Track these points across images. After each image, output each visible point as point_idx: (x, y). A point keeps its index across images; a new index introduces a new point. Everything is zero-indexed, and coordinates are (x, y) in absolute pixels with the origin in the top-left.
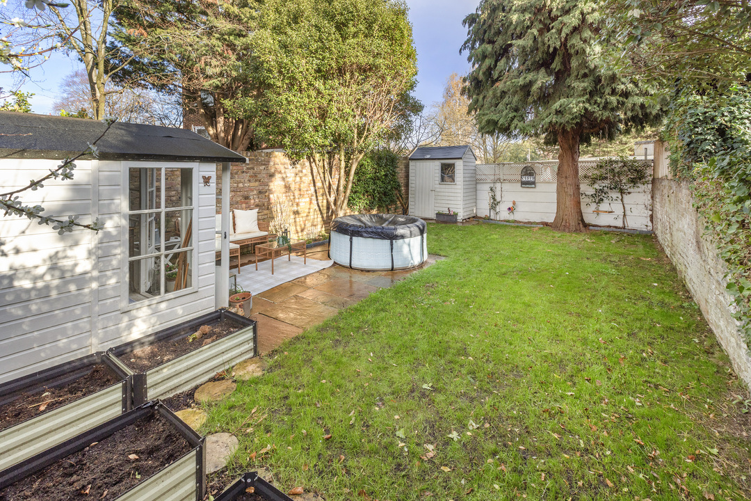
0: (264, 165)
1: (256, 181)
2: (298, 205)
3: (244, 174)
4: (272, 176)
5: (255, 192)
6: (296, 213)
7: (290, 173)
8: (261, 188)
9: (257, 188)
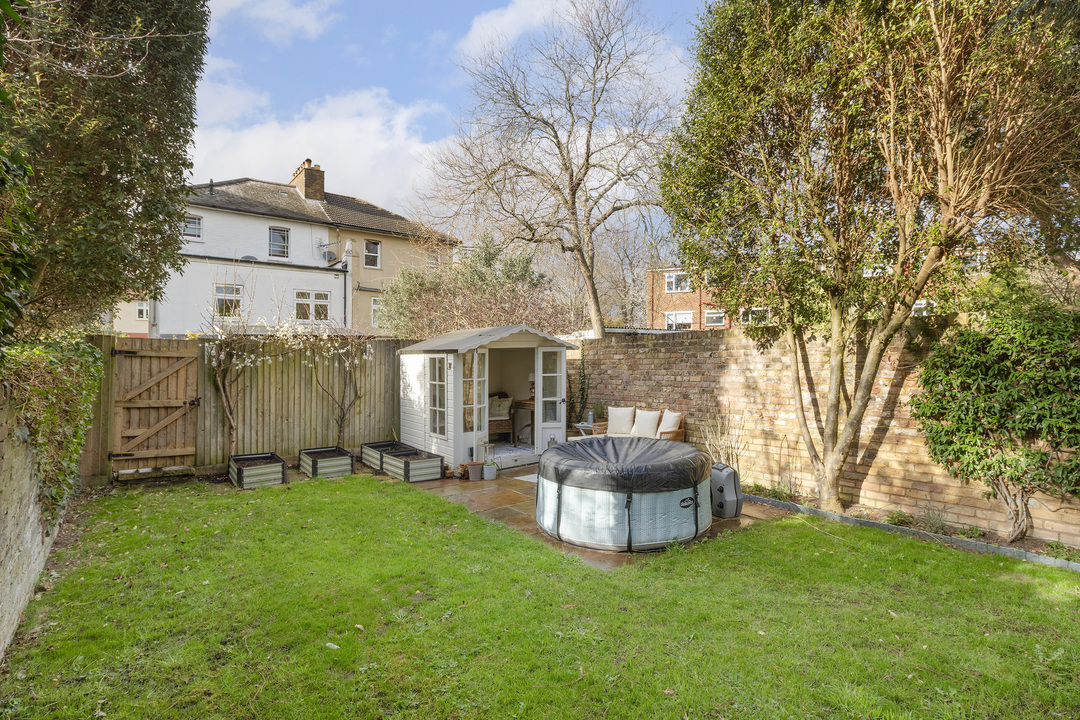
0: (711, 349)
1: (698, 374)
2: (772, 420)
3: (683, 364)
4: (722, 366)
5: (697, 390)
6: (769, 435)
7: (757, 360)
8: (705, 384)
9: (700, 385)
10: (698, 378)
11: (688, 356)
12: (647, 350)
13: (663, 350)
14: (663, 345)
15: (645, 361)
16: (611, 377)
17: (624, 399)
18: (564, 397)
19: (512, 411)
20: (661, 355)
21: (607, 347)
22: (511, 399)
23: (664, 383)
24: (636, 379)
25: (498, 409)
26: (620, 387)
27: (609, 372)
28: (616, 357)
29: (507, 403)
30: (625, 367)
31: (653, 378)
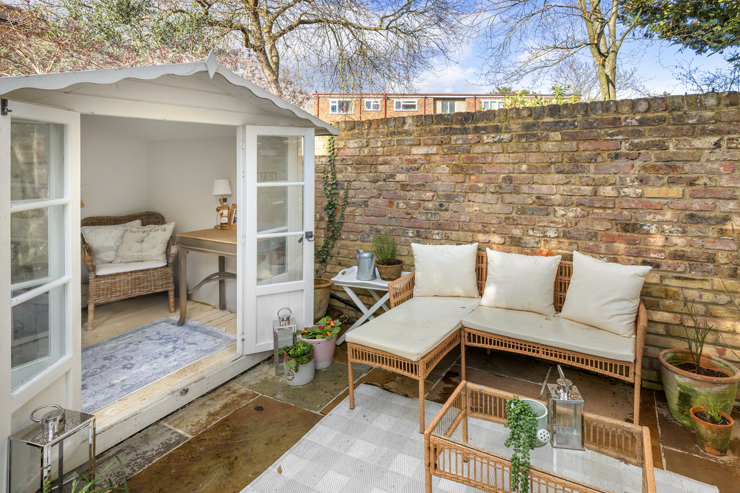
1: (673, 182)
3: (623, 162)
9: (681, 204)
10: (676, 191)
11: (635, 146)
12: (506, 136)
13: (556, 136)
14: (555, 127)
15: (502, 158)
16: (404, 187)
17: (439, 226)
18: (310, 226)
19: (174, 250)
20: (548, 146)
21: (393, 134)
22: (169, 228)
23: (557, 198)
24: (474, 189)
25: (137, 246)
26: (430, 205)
27: (400, 177)
28: (418, 151)
29: (160, 235)
30: (444, 169)
31: (525, 189)
